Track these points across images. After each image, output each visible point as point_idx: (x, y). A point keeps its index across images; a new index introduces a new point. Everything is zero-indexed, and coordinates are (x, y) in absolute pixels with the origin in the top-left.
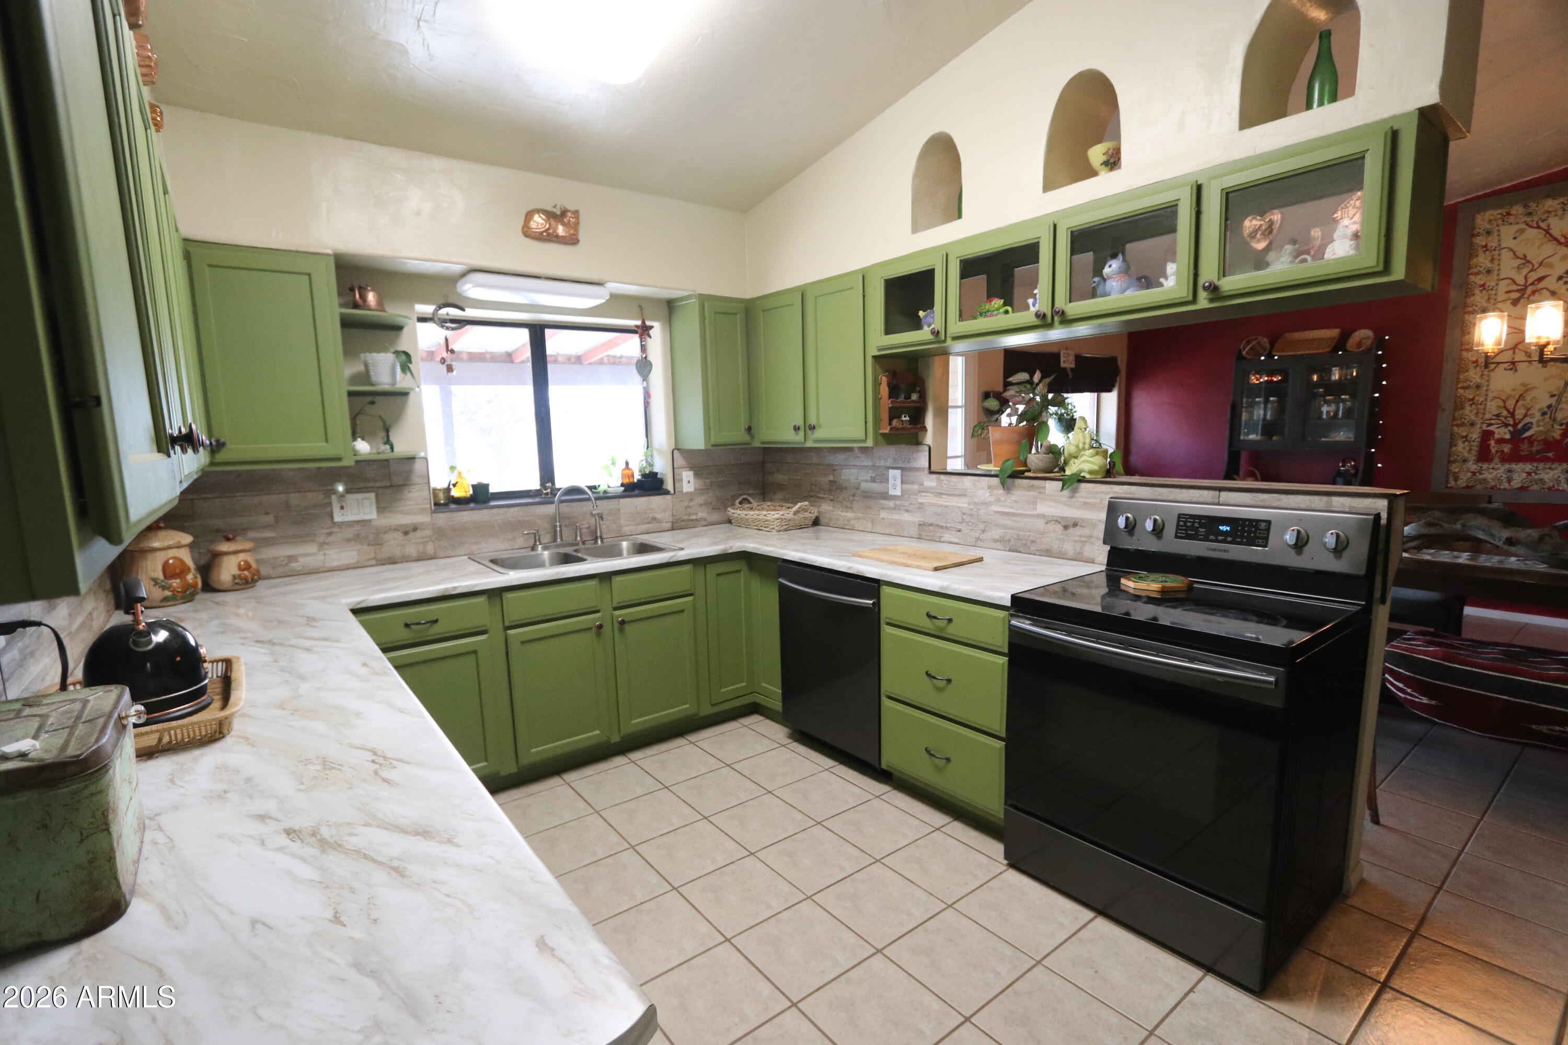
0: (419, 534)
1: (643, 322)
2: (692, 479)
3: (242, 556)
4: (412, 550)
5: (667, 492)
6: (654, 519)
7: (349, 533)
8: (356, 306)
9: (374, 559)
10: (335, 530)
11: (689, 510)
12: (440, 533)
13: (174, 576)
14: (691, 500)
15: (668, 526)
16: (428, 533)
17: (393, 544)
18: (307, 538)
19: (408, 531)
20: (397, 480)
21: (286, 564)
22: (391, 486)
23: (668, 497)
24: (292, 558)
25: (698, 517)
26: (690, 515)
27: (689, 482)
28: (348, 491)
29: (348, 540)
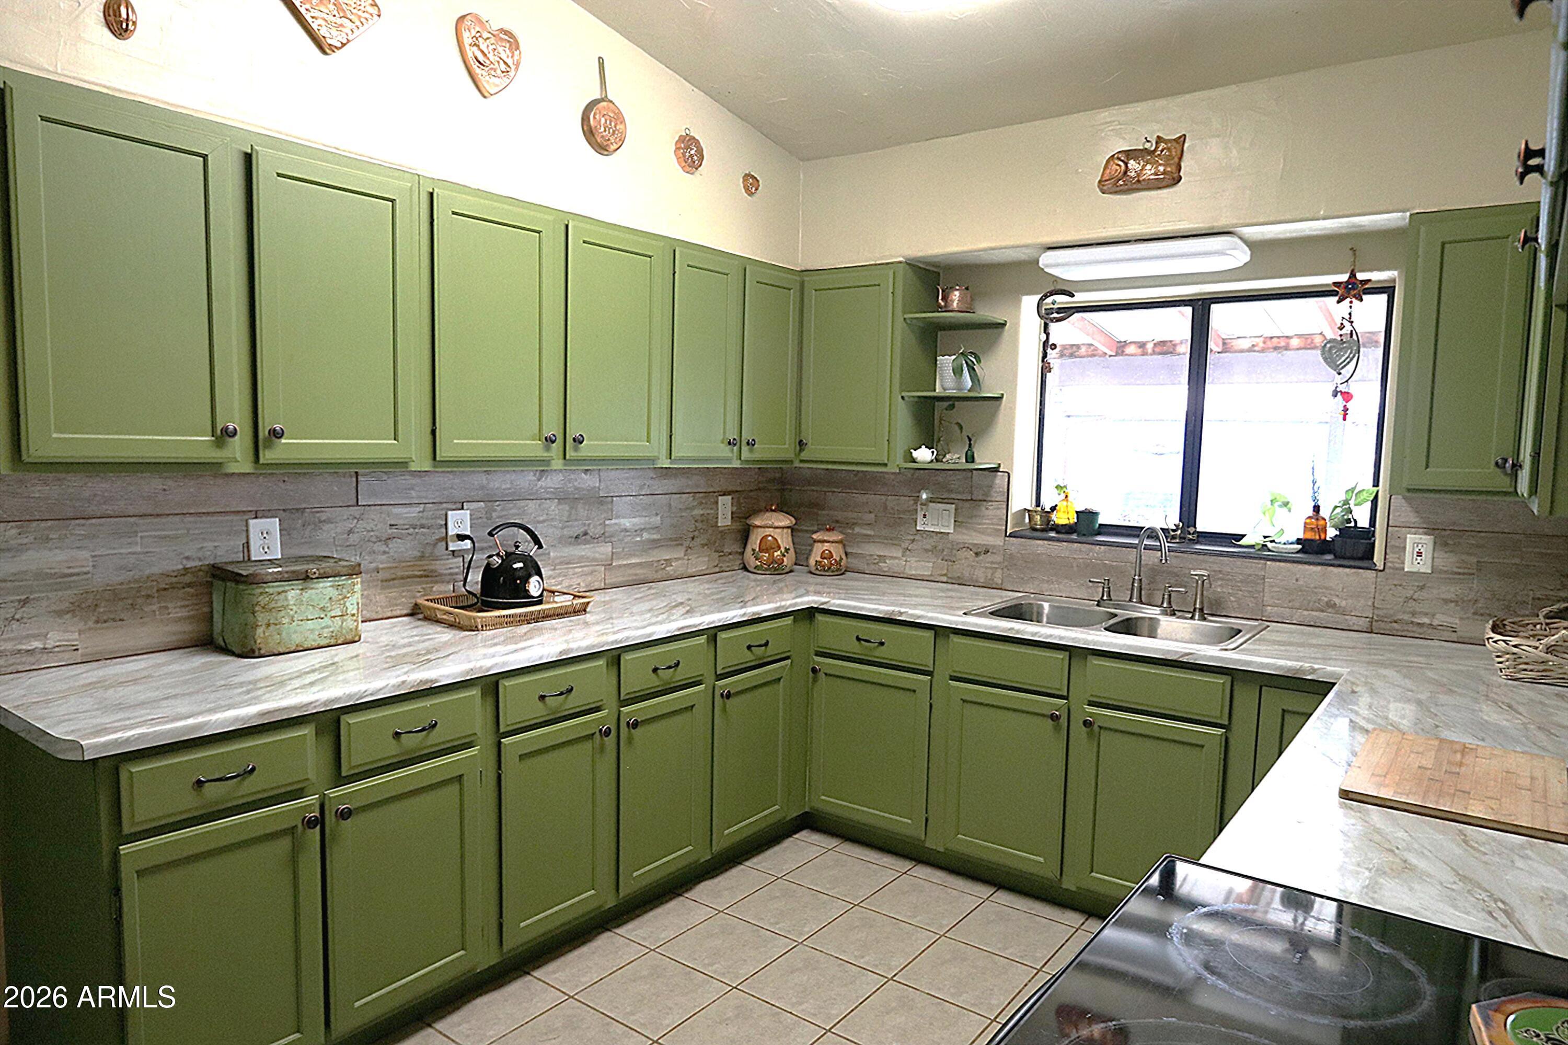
0: (989, 557)
1: (1353, 275)
2: (1427, 551)
3: (826, 546)
4: (980, 575)
5: (1372, 567)
6: (1331, 605)
7: (928, 543)
8: (938, 308)
9: (945, 575)
10: (917, 538)
11: (1412, 603)
12: (1010, 561)
13: (767, 551)
14: (1422, 588)
15: (1363, 623)
16: (999, 558)
17: (965, 563)
18: (893, 541)
19: (981, 551)
20: (978, 495)
21: (877, 563)
22: (972, 499)
23: (1370, 574)
24: (882, 558)
25: (1435, 623)
26: (1414, 614)
27: (1419, 554)
28: (931, 500)
29: (927, 551)
